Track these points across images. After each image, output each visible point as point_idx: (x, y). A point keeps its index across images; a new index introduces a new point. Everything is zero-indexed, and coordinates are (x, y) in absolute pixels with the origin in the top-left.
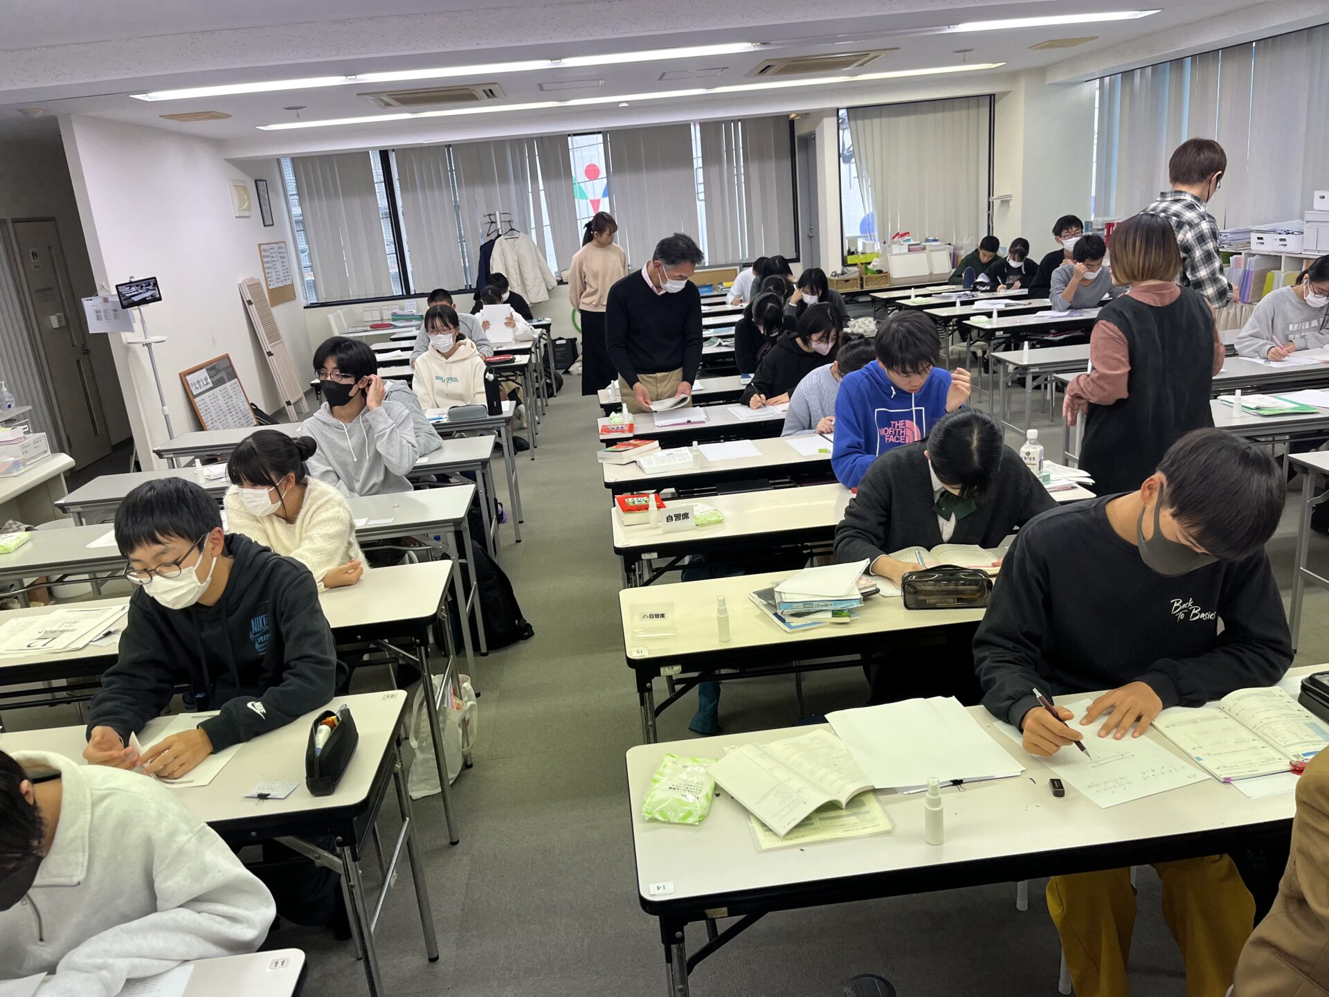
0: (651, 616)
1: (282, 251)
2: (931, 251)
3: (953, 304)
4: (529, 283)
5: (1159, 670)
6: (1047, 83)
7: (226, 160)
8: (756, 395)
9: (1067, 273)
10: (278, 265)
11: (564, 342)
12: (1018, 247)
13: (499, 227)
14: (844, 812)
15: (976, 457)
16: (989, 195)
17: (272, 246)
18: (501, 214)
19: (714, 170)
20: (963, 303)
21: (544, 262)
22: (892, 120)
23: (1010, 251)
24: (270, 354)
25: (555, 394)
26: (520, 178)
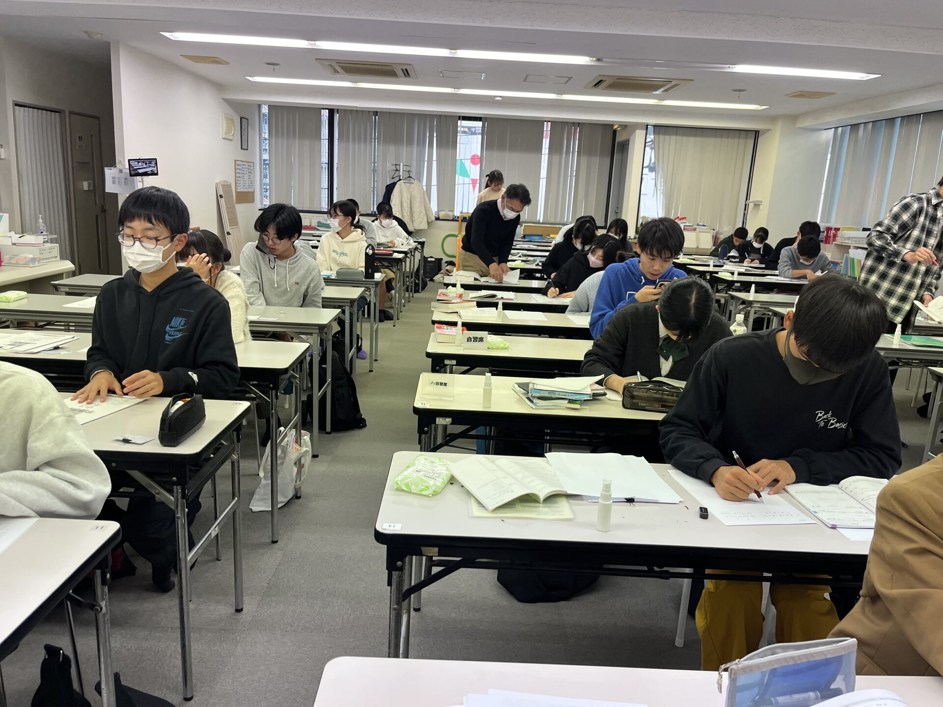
0: (437, 384)
1: (251, 168)
2: (699, 232)
3: (708, 266)
4: (416, 216)
5: (798, 456)
6: (796, 127)
7: (223, 99)
8: (552, 288)
9: (792, 252)
10: (246, 177)
11: (433, 260)
12: (760, 233)
13: (401, 174)
14: (541, 505)
15: (692, 311)
16: (747, 200)
17: (243, 163)
18: (404, 165)
19: (556, 158)
20: (715, 266)
21: (428, 202)
22: (685, 138)
23: (755, 235)
24: (228, 233)
25: (420, 291)
26: (421, 143)
